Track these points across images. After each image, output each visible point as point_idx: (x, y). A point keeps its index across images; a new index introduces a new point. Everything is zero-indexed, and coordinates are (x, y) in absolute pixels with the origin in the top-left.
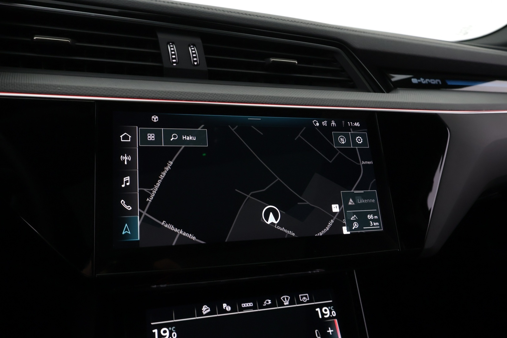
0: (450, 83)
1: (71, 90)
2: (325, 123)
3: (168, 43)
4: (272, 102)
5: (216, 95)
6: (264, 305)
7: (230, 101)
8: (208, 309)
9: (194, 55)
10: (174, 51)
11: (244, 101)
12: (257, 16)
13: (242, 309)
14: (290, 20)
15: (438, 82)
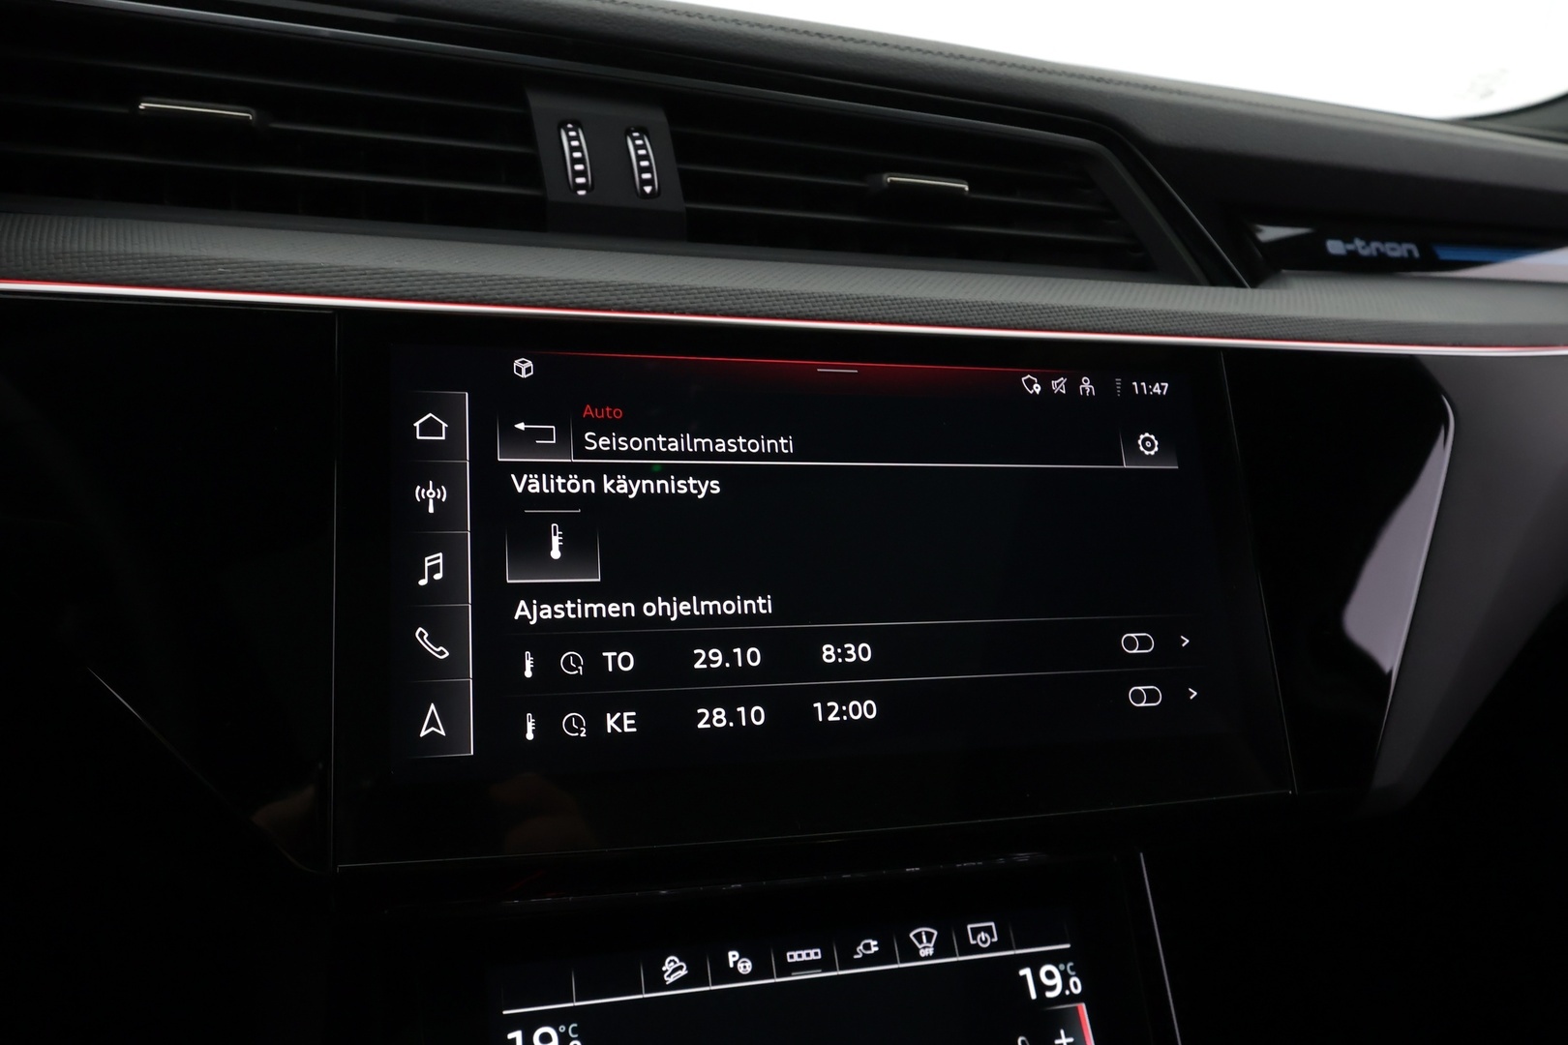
0: (1446, 254)
1: (260, 274)
2: (1059, 385)
3: (562, 125)
4: (894, 317)
5: (715, 294)
6: (856, 957)
7: (759, 314)
8: (681, 968)
9: (645, 163)
10: (579, 149)
11: (804, 314)
12: (841, 37)
13: (788, 969)
14: (947, 53)
15: (1410, 252)
